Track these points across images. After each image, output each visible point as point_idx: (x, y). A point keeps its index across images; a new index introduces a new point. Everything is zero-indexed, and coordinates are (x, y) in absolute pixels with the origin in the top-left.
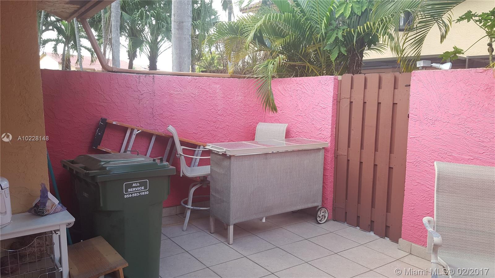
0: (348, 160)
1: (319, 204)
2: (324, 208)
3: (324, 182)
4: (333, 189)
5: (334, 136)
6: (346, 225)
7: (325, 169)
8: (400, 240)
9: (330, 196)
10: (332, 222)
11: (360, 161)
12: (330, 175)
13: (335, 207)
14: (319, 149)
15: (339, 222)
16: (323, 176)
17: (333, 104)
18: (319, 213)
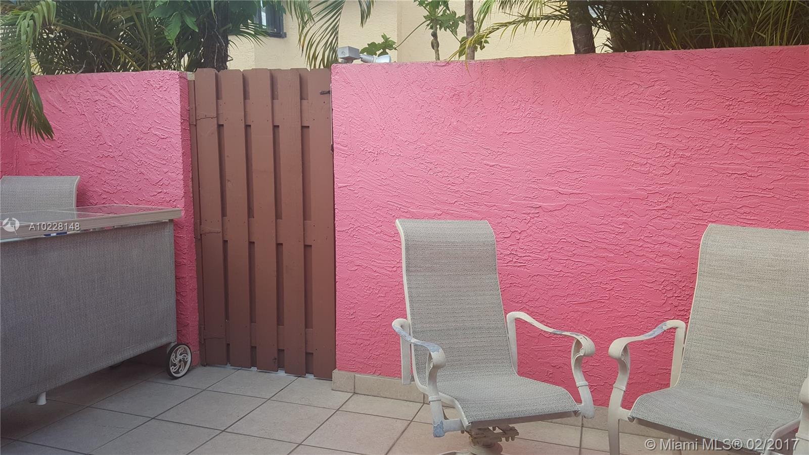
0: (225, 242)
1: (170, 338)
2: (184, 344)
3: (177, 293)
4: (198, 302)
5: (192, 195)
6: (229, 368)
7: (178, 266)
8: (336, 373)
9: (193, 319)
10: (200, 371)
11: (249, 240)
12: (190, 275)
13: (204, 339)
14: (160, 225)
15: (214, 366)
16: (176, 280)
17: (183, 130)
18: (173, 357)
